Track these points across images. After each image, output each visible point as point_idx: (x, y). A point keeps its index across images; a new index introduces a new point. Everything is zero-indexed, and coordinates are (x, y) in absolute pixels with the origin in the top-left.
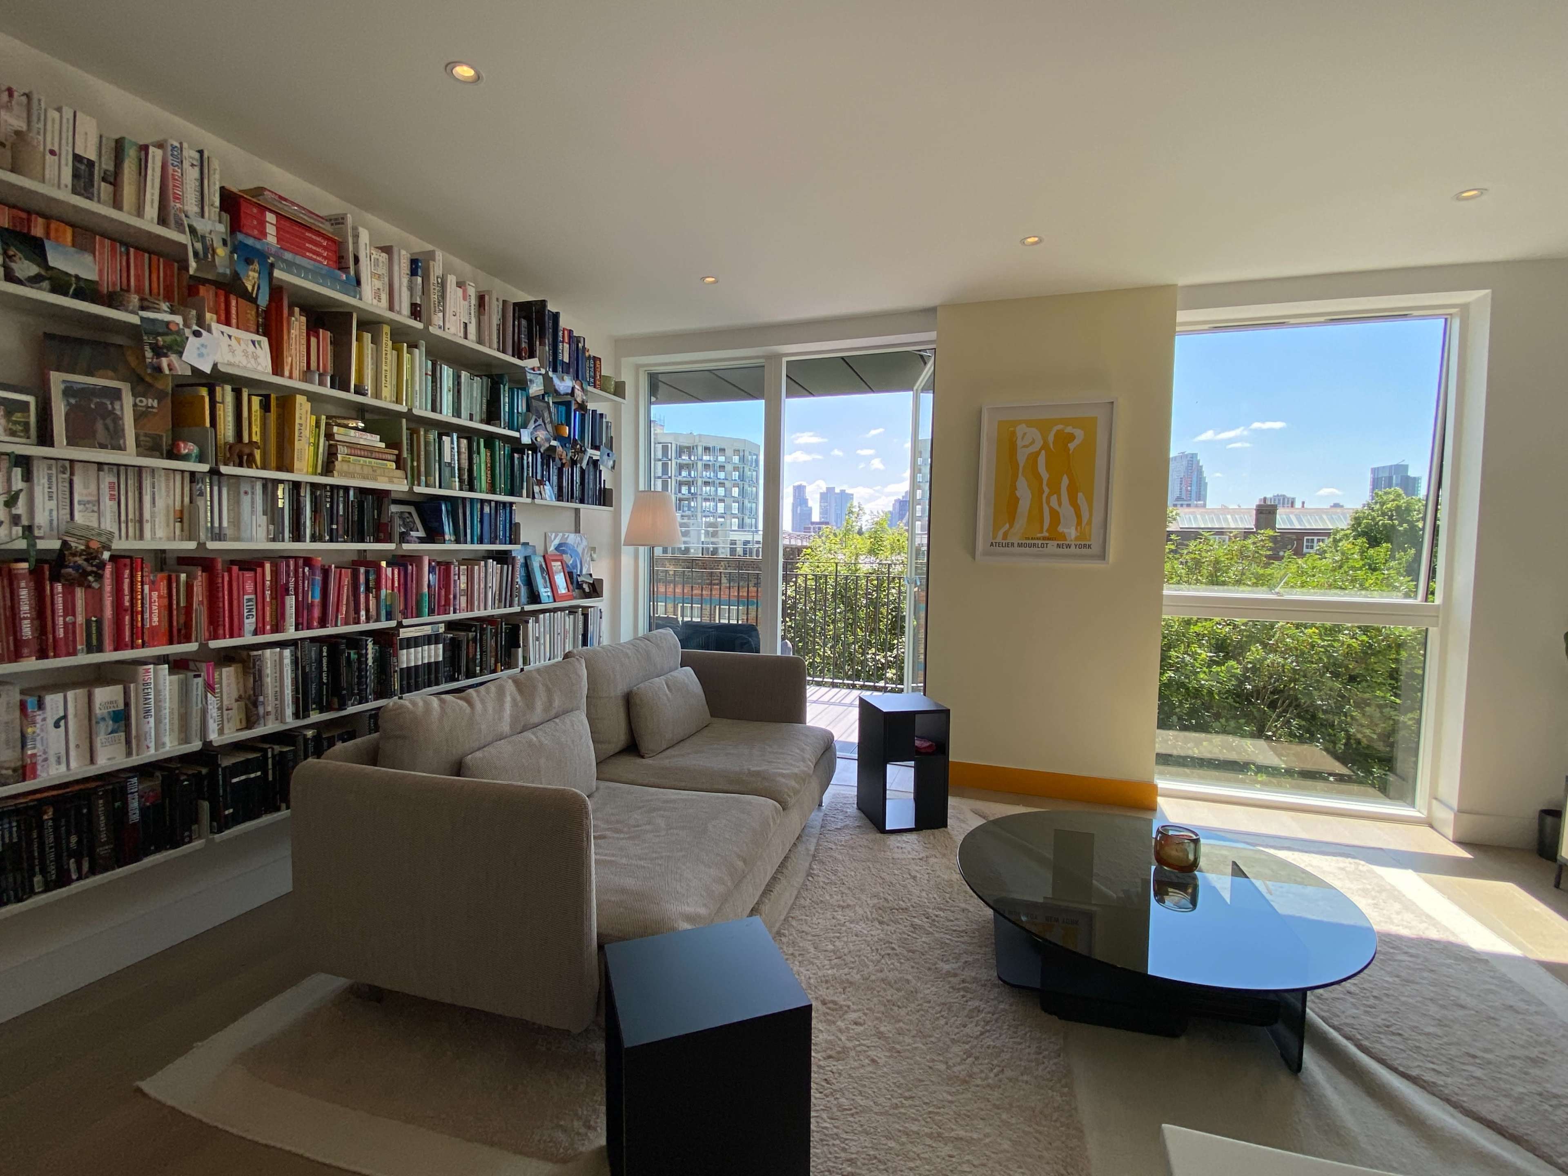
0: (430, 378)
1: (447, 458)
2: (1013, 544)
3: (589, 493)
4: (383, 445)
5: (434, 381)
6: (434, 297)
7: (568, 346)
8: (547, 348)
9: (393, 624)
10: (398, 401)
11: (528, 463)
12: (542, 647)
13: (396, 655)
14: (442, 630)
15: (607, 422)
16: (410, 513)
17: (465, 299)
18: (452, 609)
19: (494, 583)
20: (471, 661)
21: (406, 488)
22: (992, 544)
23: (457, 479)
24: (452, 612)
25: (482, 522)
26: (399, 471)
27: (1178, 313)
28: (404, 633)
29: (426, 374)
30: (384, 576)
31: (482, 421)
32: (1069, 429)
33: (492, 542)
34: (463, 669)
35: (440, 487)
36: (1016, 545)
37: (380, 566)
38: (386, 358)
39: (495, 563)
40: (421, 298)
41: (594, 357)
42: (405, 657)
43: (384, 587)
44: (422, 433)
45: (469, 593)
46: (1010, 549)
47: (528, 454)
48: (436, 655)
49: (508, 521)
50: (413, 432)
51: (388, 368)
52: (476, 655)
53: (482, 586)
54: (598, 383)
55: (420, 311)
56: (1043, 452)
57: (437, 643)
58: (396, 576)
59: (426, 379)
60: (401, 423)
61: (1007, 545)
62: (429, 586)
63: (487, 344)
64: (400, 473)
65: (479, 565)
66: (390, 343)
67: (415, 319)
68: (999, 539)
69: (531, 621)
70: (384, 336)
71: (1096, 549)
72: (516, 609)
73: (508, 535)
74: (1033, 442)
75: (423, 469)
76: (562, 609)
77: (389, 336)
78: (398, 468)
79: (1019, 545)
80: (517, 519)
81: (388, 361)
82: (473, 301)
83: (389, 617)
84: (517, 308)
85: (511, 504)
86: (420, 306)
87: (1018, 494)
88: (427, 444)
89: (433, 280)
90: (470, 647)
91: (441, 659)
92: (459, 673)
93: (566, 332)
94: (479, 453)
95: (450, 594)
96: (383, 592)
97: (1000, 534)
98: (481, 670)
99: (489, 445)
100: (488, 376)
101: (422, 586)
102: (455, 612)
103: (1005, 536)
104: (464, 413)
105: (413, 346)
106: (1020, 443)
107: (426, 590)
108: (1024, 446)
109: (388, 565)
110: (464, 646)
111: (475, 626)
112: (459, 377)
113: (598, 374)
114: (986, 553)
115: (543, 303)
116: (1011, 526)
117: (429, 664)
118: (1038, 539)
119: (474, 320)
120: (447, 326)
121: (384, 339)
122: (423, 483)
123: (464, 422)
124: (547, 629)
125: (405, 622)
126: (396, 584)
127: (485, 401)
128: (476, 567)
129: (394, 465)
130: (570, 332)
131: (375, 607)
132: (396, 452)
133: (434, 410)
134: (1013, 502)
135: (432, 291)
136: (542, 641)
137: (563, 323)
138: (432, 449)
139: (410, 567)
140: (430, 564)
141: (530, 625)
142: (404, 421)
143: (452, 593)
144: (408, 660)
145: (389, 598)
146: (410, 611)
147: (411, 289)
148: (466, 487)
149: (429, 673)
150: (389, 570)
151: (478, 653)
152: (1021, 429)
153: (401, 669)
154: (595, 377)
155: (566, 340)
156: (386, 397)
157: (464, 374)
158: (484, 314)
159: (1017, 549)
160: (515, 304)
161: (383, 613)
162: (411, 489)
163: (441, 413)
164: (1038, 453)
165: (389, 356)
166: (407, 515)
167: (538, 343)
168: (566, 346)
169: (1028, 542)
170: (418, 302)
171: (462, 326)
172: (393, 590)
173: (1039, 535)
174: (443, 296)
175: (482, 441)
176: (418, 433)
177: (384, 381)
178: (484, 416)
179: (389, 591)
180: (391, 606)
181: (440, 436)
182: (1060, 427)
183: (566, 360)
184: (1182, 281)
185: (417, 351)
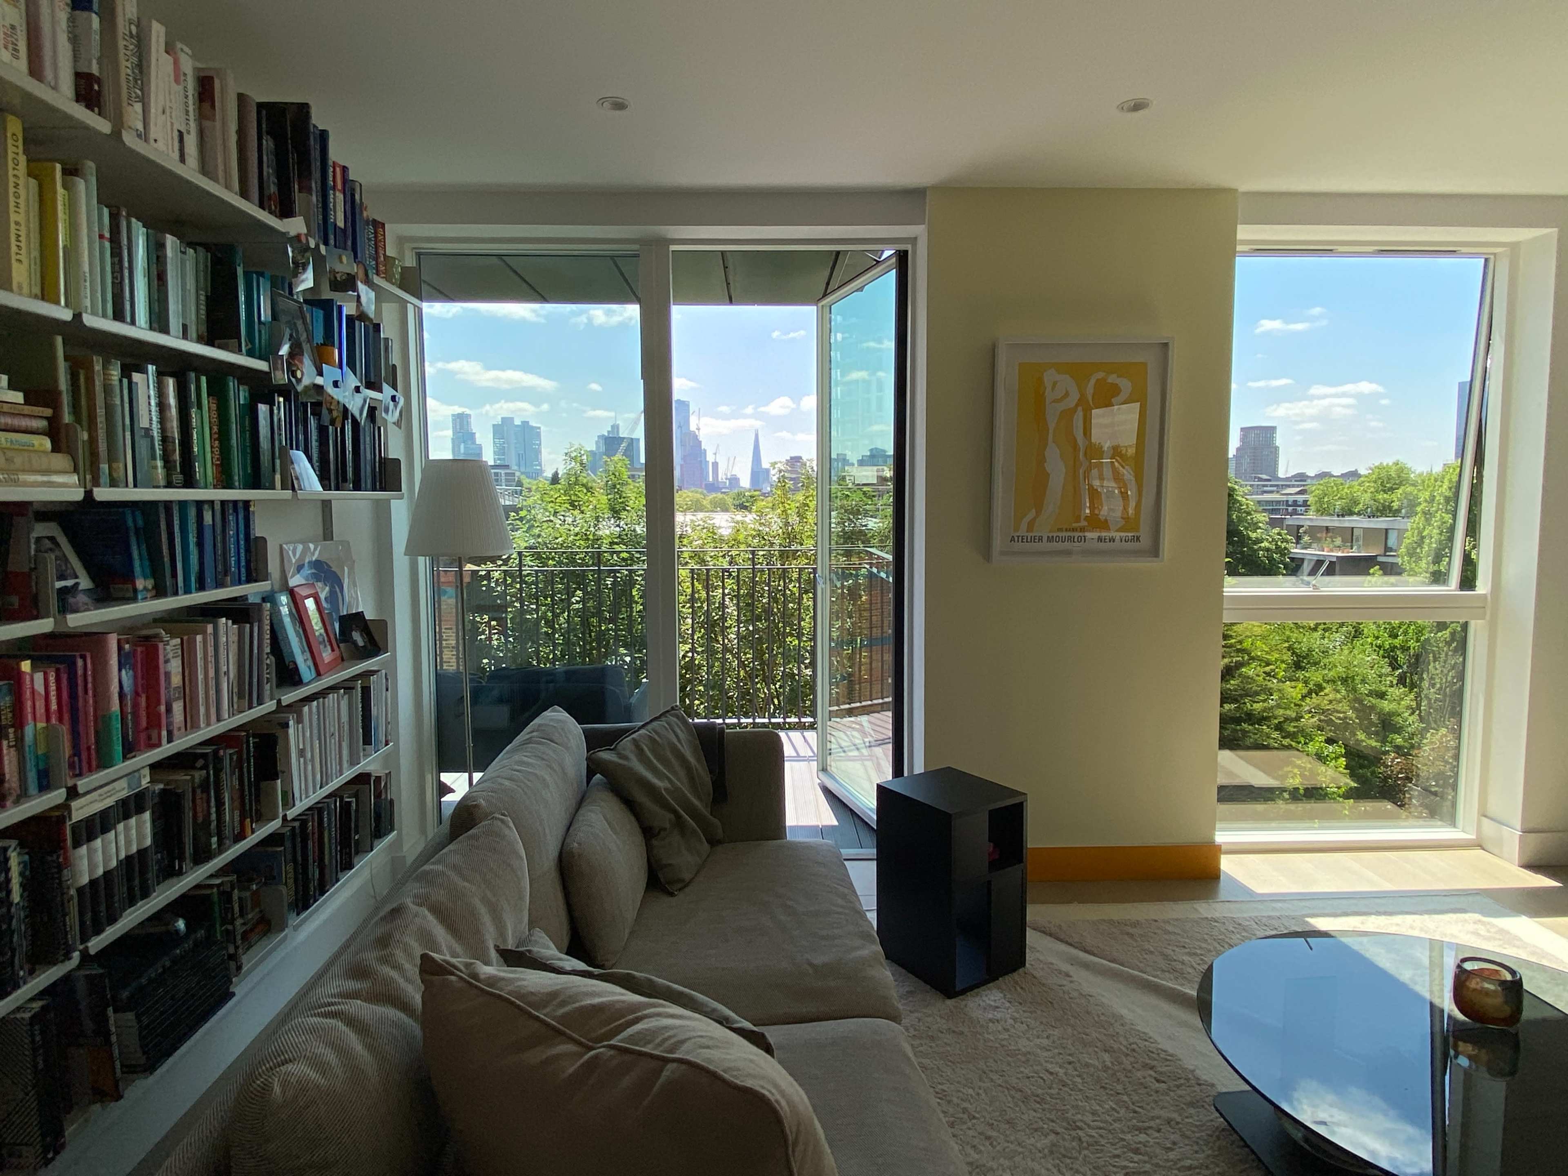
0: (107, 245)
1: (144, 423)
2: (1041, 539)
3: (366, 470)
4: (18, 397)
5: (116, 253)
6: (126, 67)
7: (342, 196)
8: (314, 198)
9: (57, 796)
10: (47, 294)
11: (279, 420)
12: (310, 767)
13: (67, 863)
14: (145, 782)
15: (386, 340)
16: (52, 539)
17: (177, 81)
18: (164, 733)
19: (229, 664)
20: (202, 827)
21: (78, 495)
22: (1013, 539)
23: (159, 463)
24: (164, 740)
25: (200, 544)
26: (59, 456)
27: (1239, 227)
28: (81, 810)
29: (101, 237)
30: (28, 694)
31: (200, 340)
32: (1112, 379)
33: (219, 584)
34: (189, 850)
35: (135, 486)
36: (1045, 539)
37: (20, 674)
38: (17, 196)
39: (230, 622)
40: (99, 63)
41: (374, 221)
42: (85, 862)
43: (30, 717)
44: (98, 367)
45: (188, 692)
46: (1037, 546)
47: (279, 403)
48: (140, 836)
49: (242, 536)
50: (77, 366)
51: (21, 218)
52: (209, 814)
53: (212, 673)
54: (382, 268)
55: (99, 93)
56: (1080, 408)
57: (140, 810)
58: (53, 687)
59: (102, 248)
60: (52, 346)
61: (1033, 539)
62: (122, 695)
63: (222, 180)
64: (61, 460)
65: (204, 632)
66: (22, 159)
67: (89, 107)
68: (1022, 532)
69: (291, 723)
70: (10, 142)
71: (1146, 541)
72: (270, 706)
73: (243, 563)
74: (1067, 394)
75: (102, 447)
76: (333, 688)
77: (20, 143)
78: (56, 449)
79: (1050, 539)
80: (259, 530)
81: (22, 201)
82: (191, 85)
83: (44, 786)
84: (264, 112)
85: (247, 504)
86: (98, 81)
87: (1048, 467)
88: (108, 389)
89: (122, 27)
90: (198, 802)
91: (148, 842)
92: (182, 859)
93: (338, 170)
94: (200, 406)
95: (158, 703)
96: (29, 730)
97: (1024, 526)
98: (220, 843)
99: (218, 392)
100: (207, 247)
101: (109, 698)
102: (170, 741)
103: (1030, 527)
104: (175, 323)
105: (71, 172)
106: (1049, 395)
107: (115, 706)
108: (1054, 401)
109: (34, 668)
110: (188, 804)
111: (204, 756)
112: (161, 246)
113: (381, 252)
114: (1003, 553)
115: (303, 109)
116: (1038, 513)
117: (129, 858)
118: (1074, 530)
119: (193, 125)
120: (152, 136)
121: (11, 149)
122: (104, 478)
123: (172, 341)
124: (315, 731)
125: (82, 784)
126: (54, 707)
127: (203, 298)
128: (199, 638)
129: (47, 443)
130: (344, 169)
131: (15, 768)
132: (48, 412)
133: (118, 316)
134: (1041, 481)
135: (122, 51)
136: (309, 755)
137: (334, 154)
138: (118, 401)
139: (80, 662)
140: (120, 649)
141: (291, 731)
142: (59, 340)
143: (163, 701)
144: (92, 866)
145: (41, 738)
146: (84, 756)
147: (74, 40)
148: (178, 477)
149: (130, 879)
150: (39, 677)
151: (213, 810)
152: (1049, 377)
153: (80, 890)
154: (376, 259)
155: (339, 185)
156: (20, 287)
157: (170, 241)
158: (213, 118)
159: (1045, 546)
160: (261, 106)
161: (32, 776)
162: (89, 494)
163: (133, 322)
164: (1073, 411)
165: (22, 191)
166: (48, 544)
167: (296, 186)
168: (340, 196)
169: (1060, 534)
170: (95, 70)
171: (176, 134)
172: (48, 719)
173: (1075, 525)
174: (142, 67)
175: (204, 379)
176: (90, 369)
177: (14, 249)
178: (203, 328)
179: (41, 725)
180: (47, 756)
181: (126, 372)
182: (1101, 375)
183: (341, 224)
184: (1243, 187)
185: (81, 184)
